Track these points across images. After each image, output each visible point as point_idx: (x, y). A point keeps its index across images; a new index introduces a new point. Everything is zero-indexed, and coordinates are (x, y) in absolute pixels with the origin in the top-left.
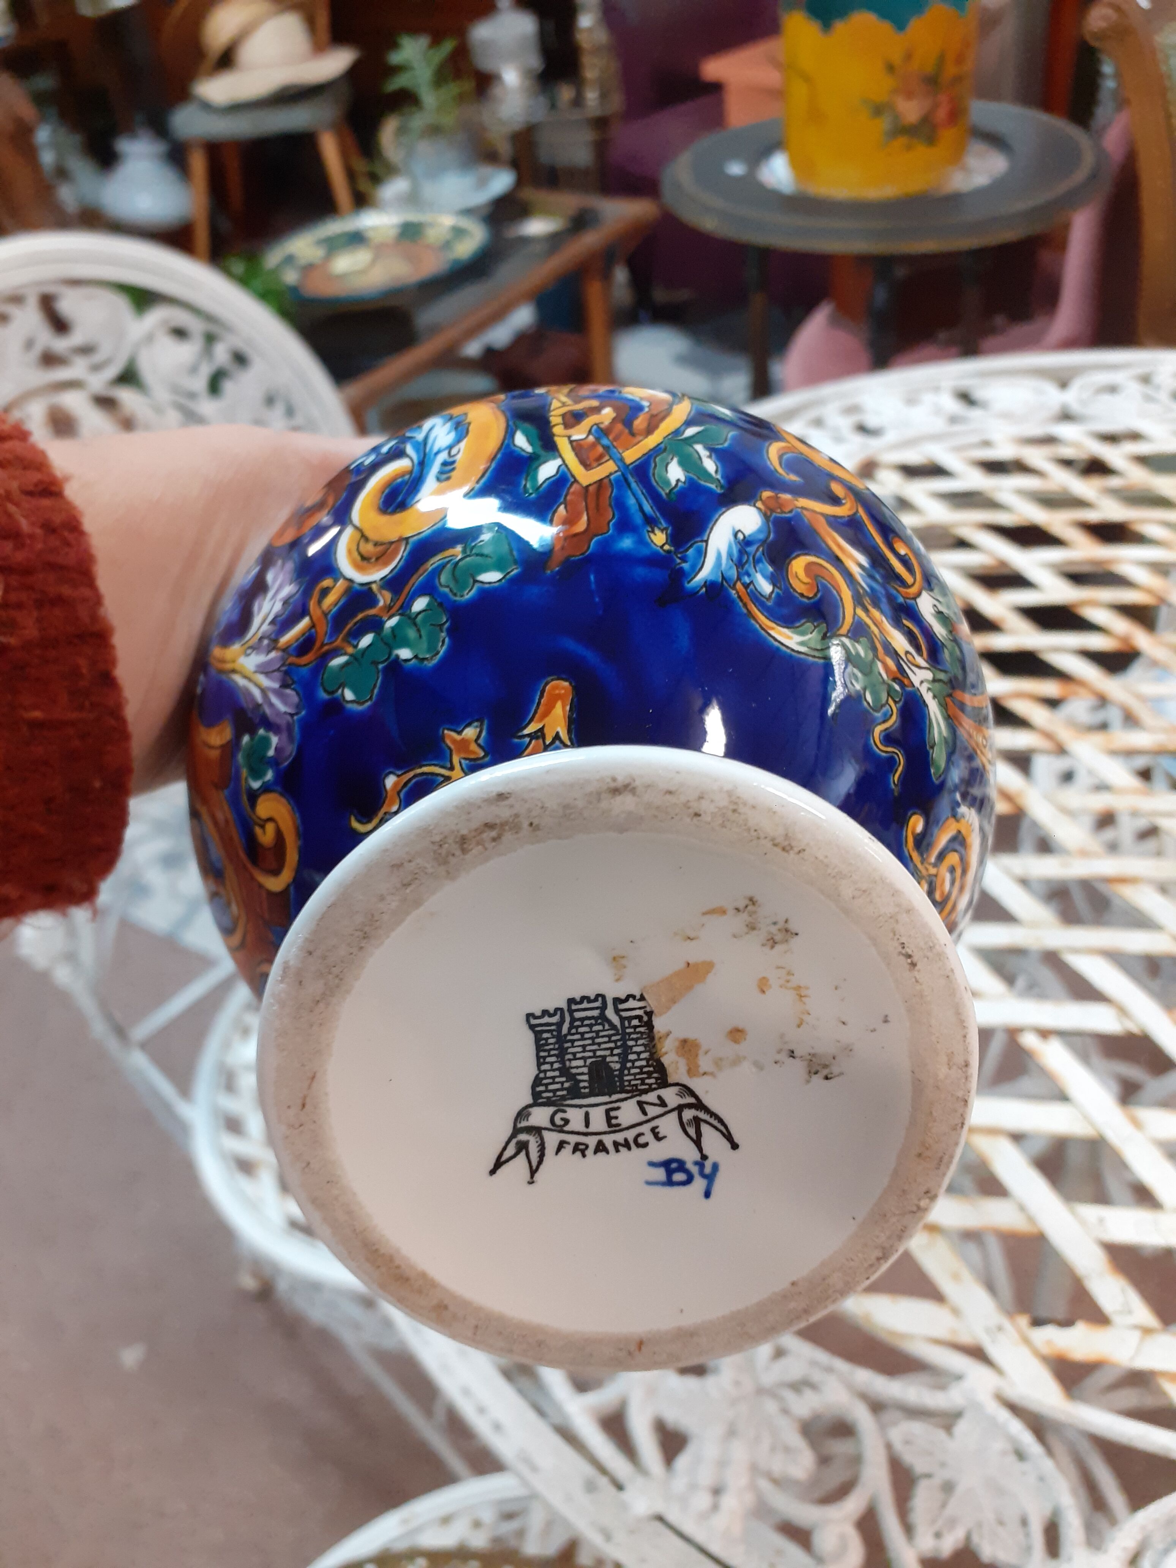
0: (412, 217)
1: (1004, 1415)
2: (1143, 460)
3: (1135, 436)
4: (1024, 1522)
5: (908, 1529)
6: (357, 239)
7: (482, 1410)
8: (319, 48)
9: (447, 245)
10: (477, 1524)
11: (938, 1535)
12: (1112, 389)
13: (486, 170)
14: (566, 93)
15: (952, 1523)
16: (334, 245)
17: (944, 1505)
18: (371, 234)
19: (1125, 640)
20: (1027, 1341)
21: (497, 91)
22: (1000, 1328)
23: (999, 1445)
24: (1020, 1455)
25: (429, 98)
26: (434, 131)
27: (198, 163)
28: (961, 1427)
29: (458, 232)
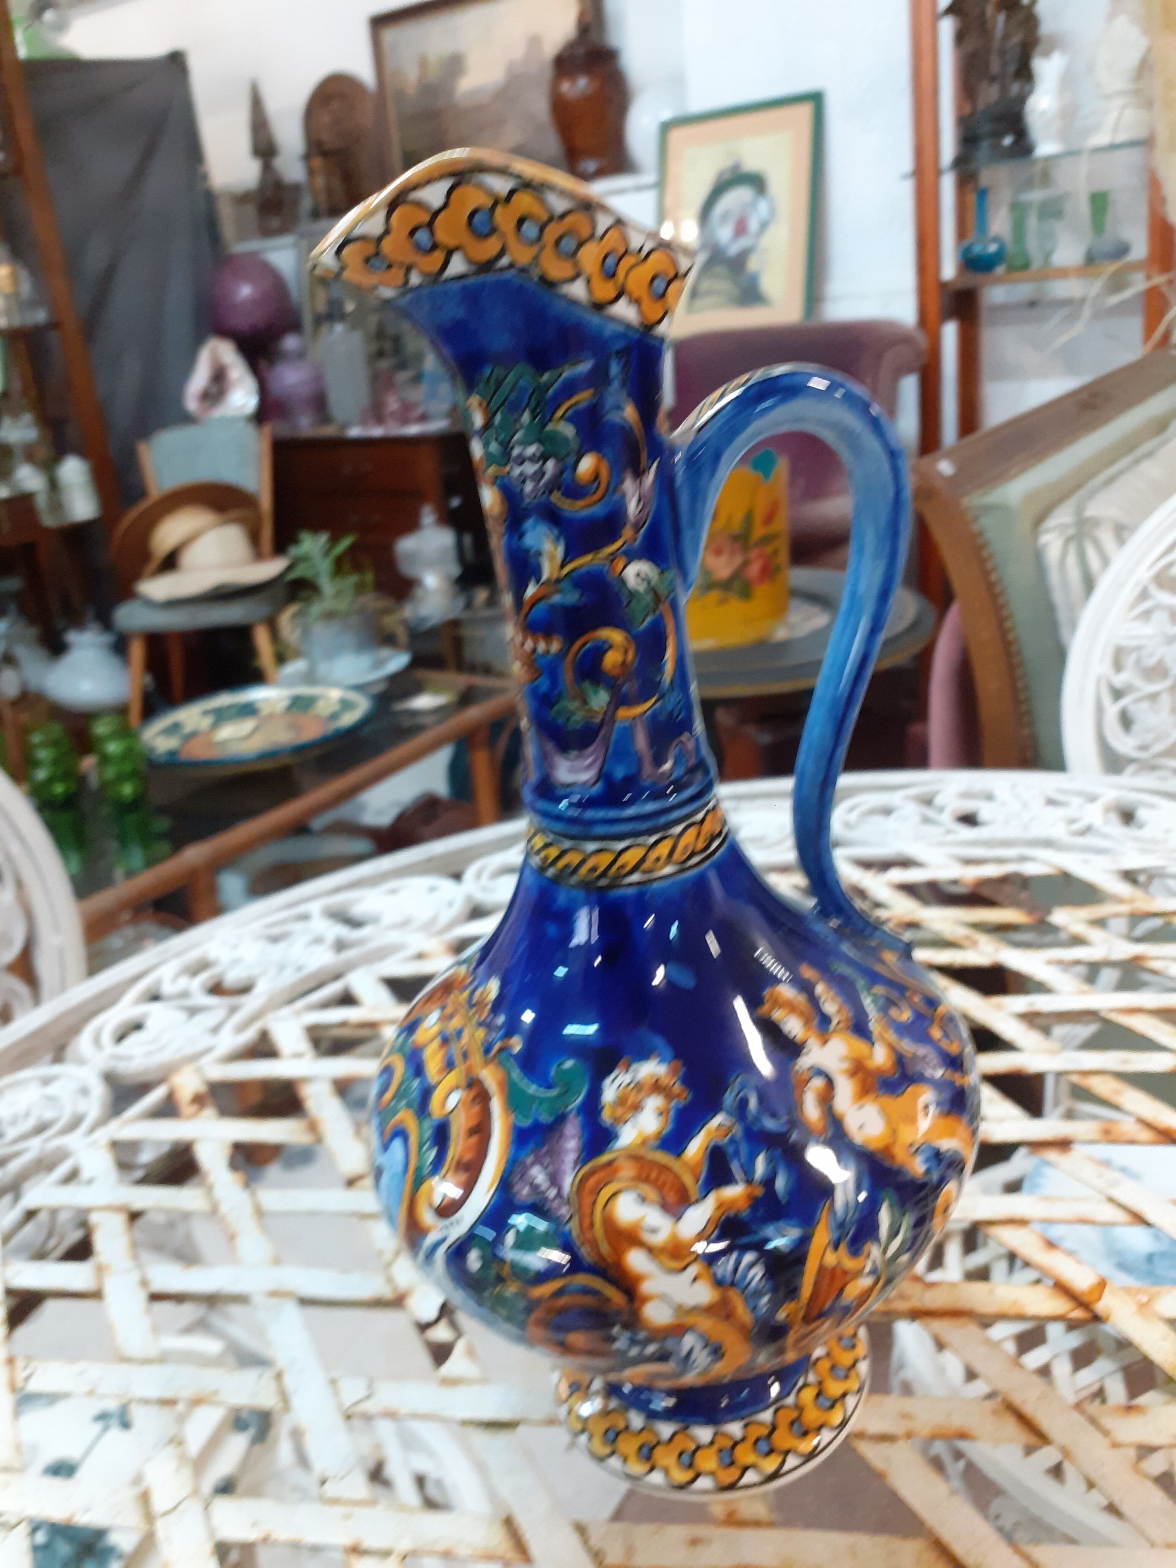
0: (304, 690)
2: (909, 889)
3: (906, 863)
6: (249, 710)
8: (258, 555)
9: (334, 716)
12: (887, 811)
13: (385, 652)
14: (481, 595)
16: (221, 716)
18: (259, 705)
21: (419, 593)
25: (327, 586)
26: (330, 616)
27: (137, 651)
29: (346, 705)
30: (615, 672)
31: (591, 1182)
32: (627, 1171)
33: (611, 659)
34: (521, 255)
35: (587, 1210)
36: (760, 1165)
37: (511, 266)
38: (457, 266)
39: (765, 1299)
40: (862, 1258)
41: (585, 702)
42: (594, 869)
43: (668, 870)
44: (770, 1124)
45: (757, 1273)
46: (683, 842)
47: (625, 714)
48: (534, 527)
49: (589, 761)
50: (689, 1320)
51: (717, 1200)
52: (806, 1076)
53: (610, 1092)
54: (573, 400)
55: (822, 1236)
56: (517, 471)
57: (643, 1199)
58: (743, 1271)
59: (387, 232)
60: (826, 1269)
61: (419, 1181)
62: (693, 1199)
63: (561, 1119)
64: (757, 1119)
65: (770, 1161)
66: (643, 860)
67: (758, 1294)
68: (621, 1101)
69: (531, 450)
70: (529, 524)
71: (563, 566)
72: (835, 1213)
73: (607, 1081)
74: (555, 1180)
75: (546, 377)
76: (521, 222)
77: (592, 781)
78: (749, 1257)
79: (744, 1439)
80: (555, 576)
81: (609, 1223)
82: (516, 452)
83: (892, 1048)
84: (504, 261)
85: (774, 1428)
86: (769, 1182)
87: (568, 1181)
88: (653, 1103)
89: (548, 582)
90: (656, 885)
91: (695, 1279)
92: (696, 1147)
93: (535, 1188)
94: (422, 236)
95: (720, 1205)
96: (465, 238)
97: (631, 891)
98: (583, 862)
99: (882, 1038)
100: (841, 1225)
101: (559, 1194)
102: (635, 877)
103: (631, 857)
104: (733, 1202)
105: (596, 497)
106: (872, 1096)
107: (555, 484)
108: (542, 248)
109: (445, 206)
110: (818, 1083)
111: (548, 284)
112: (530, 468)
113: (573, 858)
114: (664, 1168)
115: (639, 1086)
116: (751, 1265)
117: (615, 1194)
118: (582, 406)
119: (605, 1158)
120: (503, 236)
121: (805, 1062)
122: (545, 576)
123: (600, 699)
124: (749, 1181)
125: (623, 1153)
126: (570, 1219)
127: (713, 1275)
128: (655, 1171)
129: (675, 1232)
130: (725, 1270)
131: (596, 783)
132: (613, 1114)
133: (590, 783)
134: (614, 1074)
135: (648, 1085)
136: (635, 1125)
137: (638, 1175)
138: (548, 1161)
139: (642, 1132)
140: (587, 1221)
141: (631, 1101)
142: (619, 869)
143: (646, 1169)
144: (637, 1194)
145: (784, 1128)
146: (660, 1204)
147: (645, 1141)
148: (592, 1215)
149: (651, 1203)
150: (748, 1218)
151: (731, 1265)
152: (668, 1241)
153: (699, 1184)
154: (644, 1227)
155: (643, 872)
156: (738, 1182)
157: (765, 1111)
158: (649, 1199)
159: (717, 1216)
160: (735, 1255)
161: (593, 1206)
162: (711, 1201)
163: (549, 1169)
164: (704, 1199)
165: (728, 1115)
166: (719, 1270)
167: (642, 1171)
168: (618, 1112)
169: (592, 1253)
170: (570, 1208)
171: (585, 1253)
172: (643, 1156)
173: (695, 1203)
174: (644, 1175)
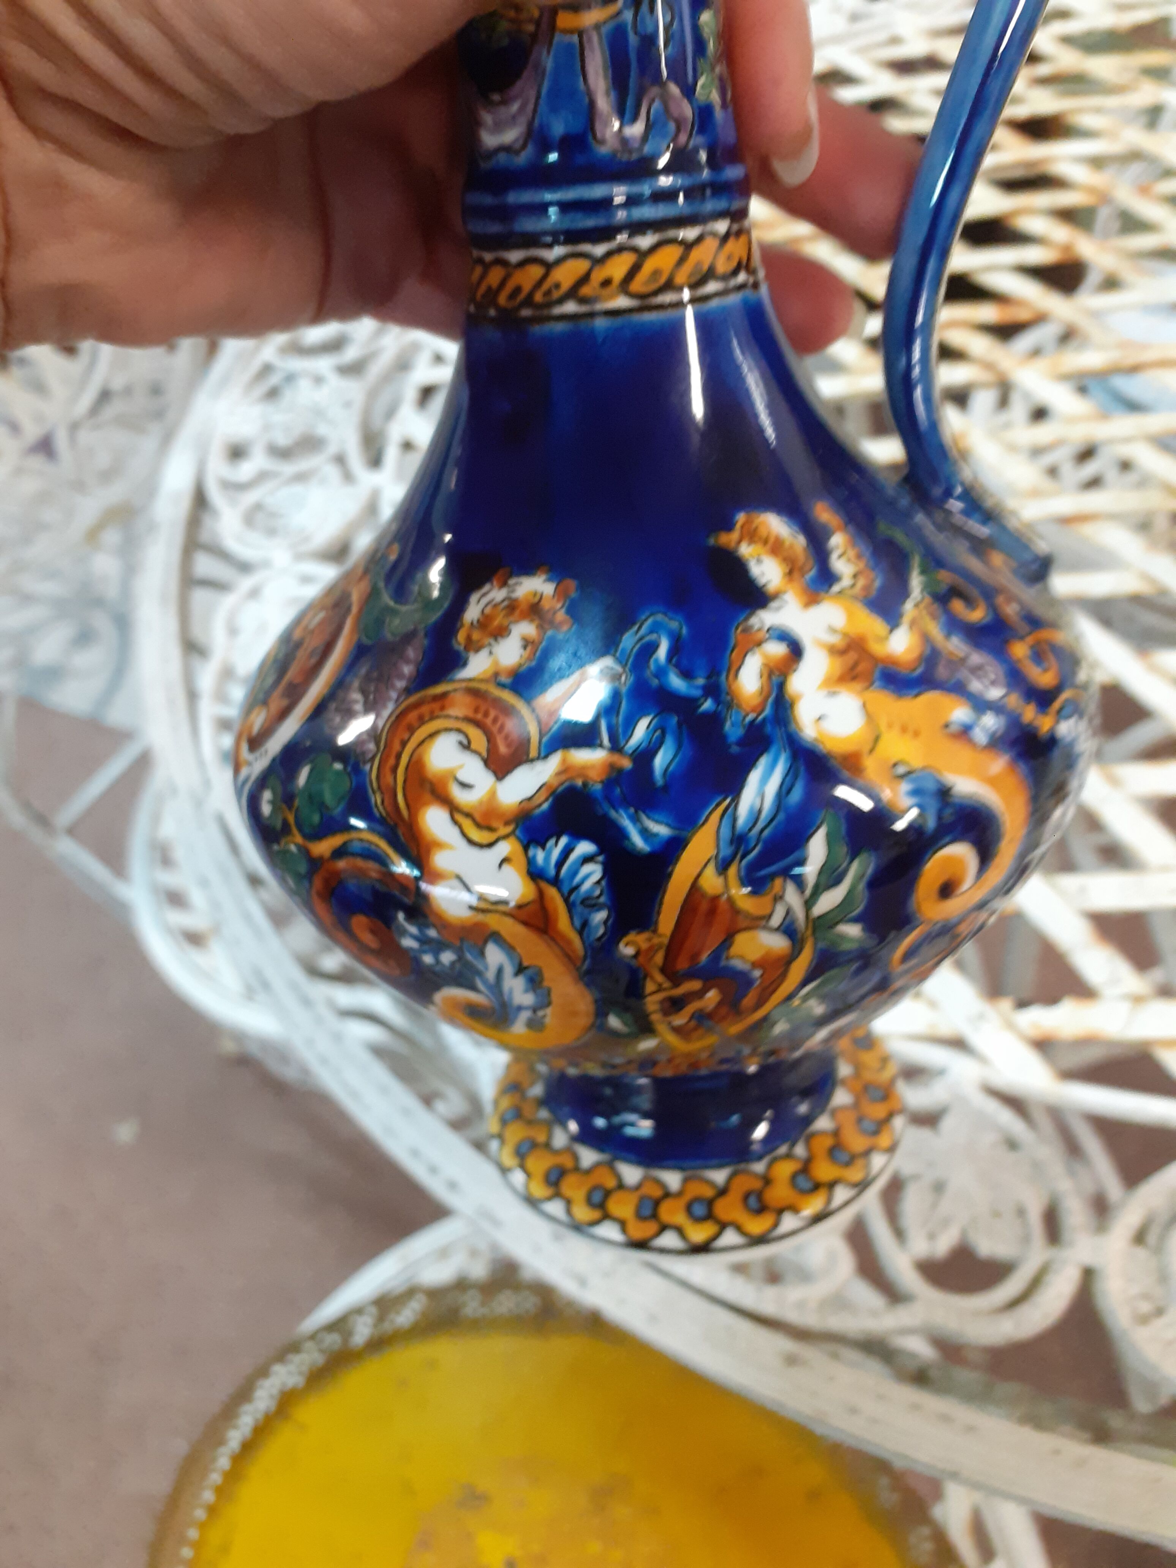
1: (993, 1107)
4: (1021, 1212)
5: (899, 1233)
7: (433, 1170)
10: (474, 1253)
11: (932, 1237)
15: (946, 1222)
17: (934, 1205)
19: (1067, 248)
20: (1010, 1026)
22: (981, 1017)
23: (990, 1138)
24: (1012, 1144)
28: (947, 1124)
31: (412, 716)
32: (460, 708)
35: (397, 746)
36: (641, 730)
39: (600, 916)
40: (767, 900)
42: (518, 291)
43: (622, 302)
44: (676, 682)
45: (593, 872)
46: (649, 266)
49: (517, 107)
50: (494, 922)
51: (564, 761)
52: (762, 634)
53: (473, 612)
55: (704, 843)
57: (466, 746)
58: (574, 863)
60: (703, 895)
62: (533, 753)
63: (408, 638)
64: (661, 673)
65: (657, 728)
66: (585, 279)
67: (589, 903)
68: (484, 623)
72: (734, 819)
73: (474, 598)
74: (372, 710)
78: (585, 847)
79: (678, 1194)
81: (417, 767)
83: (926, 638)
85: (723, 1192)
86: (644, 756)
88: (524, 629)
90: (600, 323)
91: (505, 861)
93: (349, 715)
95: (565, 769)
97: (559, 327)
100: (739, 840)
101: (372, 728)
102: (570, 307)
103: (568, 274)
104: (582, 770)
106: (858, 686)
110: (777, 650)
113: (495, 278)
114: (505, 709)
115: (512, 606)
116: (587, 859)
117: (433, 735)
119: (439, 689)
121: (766, 618)
124: (616, 747)
125: (464, 685)
126: (372, 759)
127: (530, 862)
128: (493, 713)
129: (493, 794)
130: (547, 858)
131: (524, 146)
132: (469, 639)
133: (517, 146)
134: (487, 587)
135: (524, 606)
136: (491, 653)
137: (470, 714)
138: (372, 688)
139: (496, 663)
140: (392, 761)
141: (496, 623)
142: (548, 293)
143: (483, 708)
144: (461, 738)
145: (697, 693)
146: (485, 754)
147: (496, 675)
148: (399, 757)
149: (476, 752)
150: (599, 796)
151: (556, 853)
152: (481, 803)
153: (545, 740)
154: (456, 779)
155: (583, 301)
156: (601, 746)
157: (677, 666)
158: (473, 746)
159: (555, 783)
160: (564, 840)
161: (404, 744)
162: (554, 762)
163: (371, 697)
164: (546, 757)
165: (619, 661)
166: (540, 856)
167: (476, 710)
168: (476, 636)
169: (386, 803)
170: (377, 744)
171: (379, 801)
172: (486, 692)
173: (532, 761)
174: (479, 716)
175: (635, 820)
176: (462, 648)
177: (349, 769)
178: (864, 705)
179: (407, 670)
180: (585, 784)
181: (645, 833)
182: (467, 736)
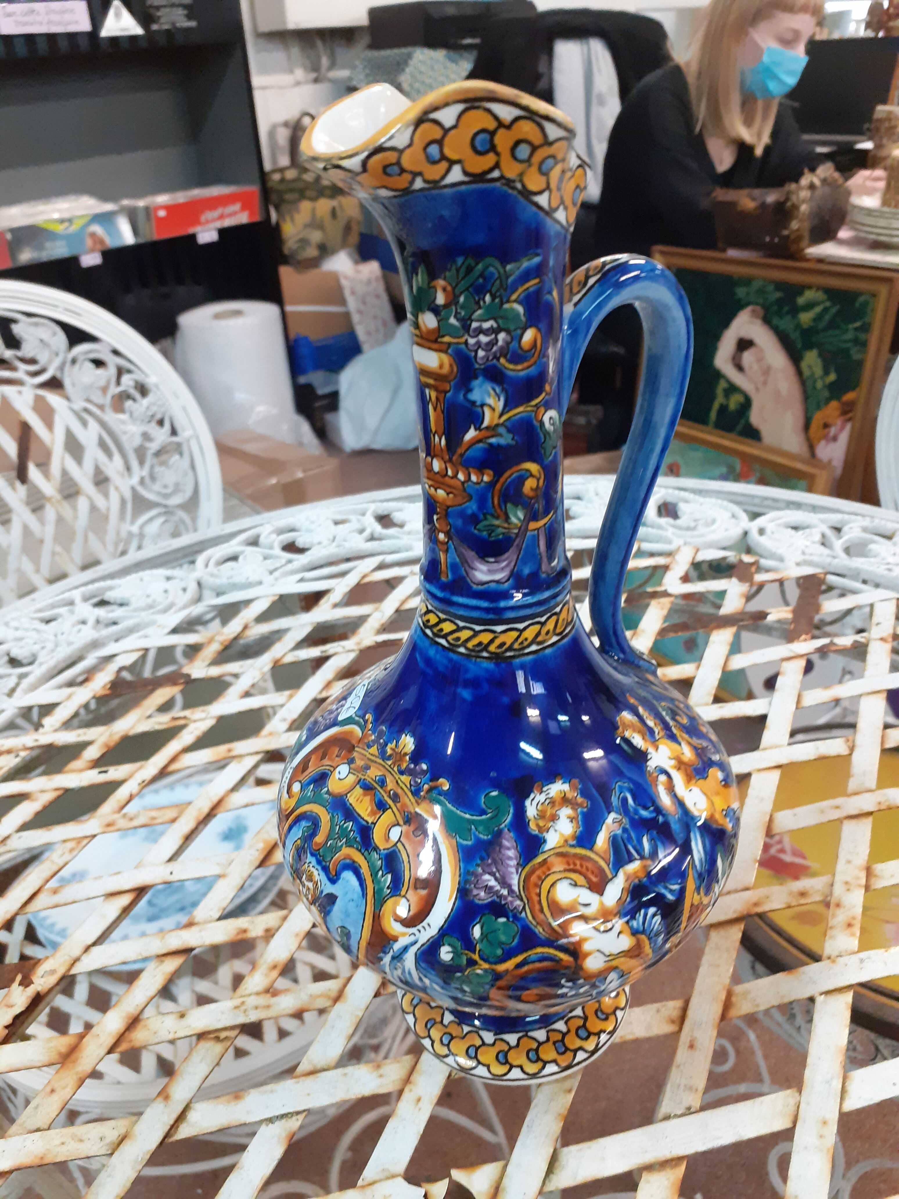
30: (531, 494)
31: (534, 878)
32: (558, 866)
33: (530, 484)
34: (511, 170)
35: (536, 898)
36: (646, 844)
37: (502, 177)
38: (456, 175)
39: (661, 937)
40: (711, 894)
41: (507, 519)
42: (503, 644)
43: (555, 639)
44: (644, 813)
45: (658, 920)
47: (533, 525)
48: (480, 386)
49: (504, 564)
50: (614, 963)
51: (625, 873)
52: (655, 775)
53: (531, 811)
54: (527, 285)
55: (691, 884)
56: (472, 341)
57: (575, 885)
58: (649, 920)
59: (410, 145)
60: (694, 906)
61: (380, 902)
62: (610, 876)
63: (499, 834)
64: (636, 812)
65: (651, 840)
66: (538, 634)
67: (658, 934)
68: (542, 815)
69: (486, 325)
70: (476, 383)
71: (501, 415)
72: (697, 867)
73: (528, 803)
74: (504, 883)
75: (509, 267)
76: (518, 143)
77: (506, 578)
78: (651, 911)
79: (569, 1031)
80: (496, 421)
81: (554, 905)
82: (475, 325)
83: (691, 745)
84: (496, 174)
86: (654, 855)
87: (514, 881)
88: (565, 812)
89: (487, 428)
90: (548, 651)
91: (620, 933)
92: (602, 840)
93: (488, 889)
94: (434, 150)
95: (627, 878)
96: (467, 153)
98: (492, 641)
99: (683, 739)
100: (700, 874)
101: (511, 891)
102: (534, 648)
103: (529, 634)
104: (635, 875)
105: (532, 361)
106: (693, 782)
107: (504, 352)
108: (530, 166)
109: (454, 127)
110: (663, 778)
111: (527, 194)
112: (484, 339)
113: (485, 638)
114: (583, 858)
115: (552, 802)
116: (654, 915)
117: (553, 885)
118: (531, 289)
119: (539, 859)
120: (498, 154)
121: (652, 764)
122: (486, 423)
123: (517, 516)
124: (642, 856)
125: (552, 852)
126: (524, 908)
127: (631, 928)
128: (578, 863)
129: (602, 903)
130: (638, 923)
131: (508, 580)
132: (538, 825)
133: (504, 580)
134: (532, 796)
135: (558, 800)
136: (556, 831)
137: (567, 867)
138: (494, 870)
139: (562, 835)
140: (537, 907)
141: (548, 814)
142: (522, 643)
143: (571, 862)
144: (569, 881)
145: (654, 815)
146: (587, 886)
147: (566, 841)
148: (540, 902)
149: (581, 886)
150: (648, 884)
151: (641, 919)
152: (598, 910)
153: (611, 866)
154: (580, 904)
155: (539, 643)
156: (636, 859)
157: (639, 805)
158: (579, 884)
159: (627, 886)
160: (642, 911)
161: (539, 895)
162: (621, 875)
163: (497, 875)
164: (616, 875)
165: (617, 812)
166: (634, 923)
167: (568, 864)
168: (541, 823)
169: (546, 929)
170: (522, 900)
171: (541, 930)
172: (567, 852)
173: (611, 879)
174: (572, 867)
175: (666, 888)
176: (537, 832)
177: (511, 919)
178: (701, 790)
179: (511, 853)
180: (640, 881)
181: (671, 891)
182: (572, 879)
